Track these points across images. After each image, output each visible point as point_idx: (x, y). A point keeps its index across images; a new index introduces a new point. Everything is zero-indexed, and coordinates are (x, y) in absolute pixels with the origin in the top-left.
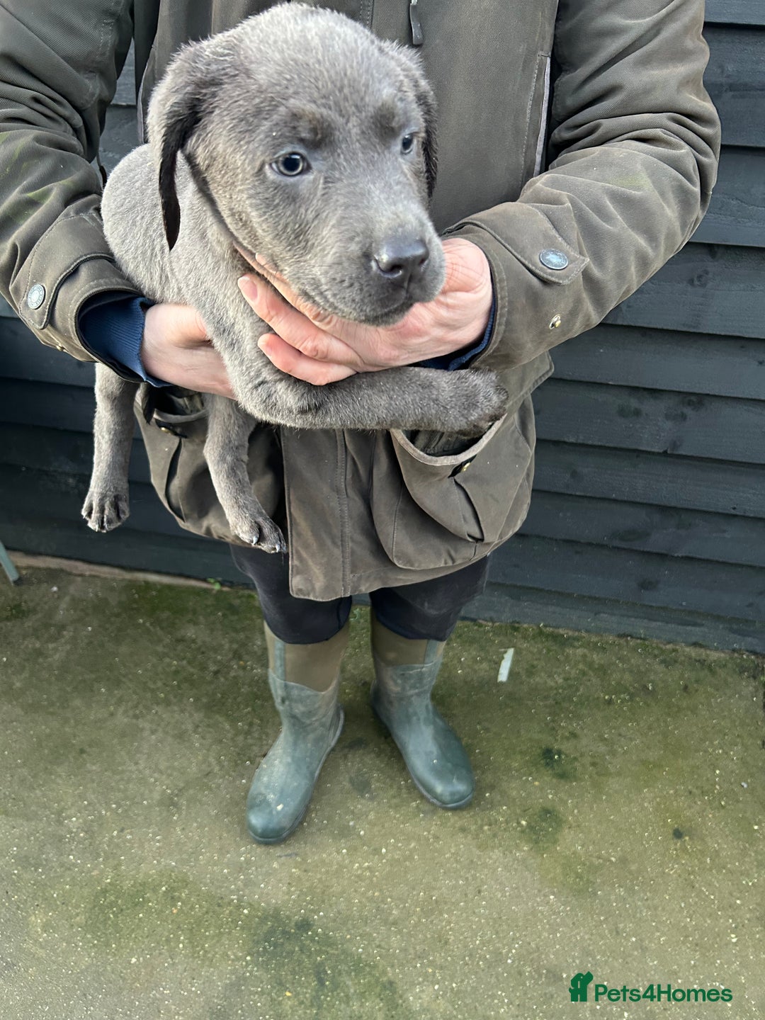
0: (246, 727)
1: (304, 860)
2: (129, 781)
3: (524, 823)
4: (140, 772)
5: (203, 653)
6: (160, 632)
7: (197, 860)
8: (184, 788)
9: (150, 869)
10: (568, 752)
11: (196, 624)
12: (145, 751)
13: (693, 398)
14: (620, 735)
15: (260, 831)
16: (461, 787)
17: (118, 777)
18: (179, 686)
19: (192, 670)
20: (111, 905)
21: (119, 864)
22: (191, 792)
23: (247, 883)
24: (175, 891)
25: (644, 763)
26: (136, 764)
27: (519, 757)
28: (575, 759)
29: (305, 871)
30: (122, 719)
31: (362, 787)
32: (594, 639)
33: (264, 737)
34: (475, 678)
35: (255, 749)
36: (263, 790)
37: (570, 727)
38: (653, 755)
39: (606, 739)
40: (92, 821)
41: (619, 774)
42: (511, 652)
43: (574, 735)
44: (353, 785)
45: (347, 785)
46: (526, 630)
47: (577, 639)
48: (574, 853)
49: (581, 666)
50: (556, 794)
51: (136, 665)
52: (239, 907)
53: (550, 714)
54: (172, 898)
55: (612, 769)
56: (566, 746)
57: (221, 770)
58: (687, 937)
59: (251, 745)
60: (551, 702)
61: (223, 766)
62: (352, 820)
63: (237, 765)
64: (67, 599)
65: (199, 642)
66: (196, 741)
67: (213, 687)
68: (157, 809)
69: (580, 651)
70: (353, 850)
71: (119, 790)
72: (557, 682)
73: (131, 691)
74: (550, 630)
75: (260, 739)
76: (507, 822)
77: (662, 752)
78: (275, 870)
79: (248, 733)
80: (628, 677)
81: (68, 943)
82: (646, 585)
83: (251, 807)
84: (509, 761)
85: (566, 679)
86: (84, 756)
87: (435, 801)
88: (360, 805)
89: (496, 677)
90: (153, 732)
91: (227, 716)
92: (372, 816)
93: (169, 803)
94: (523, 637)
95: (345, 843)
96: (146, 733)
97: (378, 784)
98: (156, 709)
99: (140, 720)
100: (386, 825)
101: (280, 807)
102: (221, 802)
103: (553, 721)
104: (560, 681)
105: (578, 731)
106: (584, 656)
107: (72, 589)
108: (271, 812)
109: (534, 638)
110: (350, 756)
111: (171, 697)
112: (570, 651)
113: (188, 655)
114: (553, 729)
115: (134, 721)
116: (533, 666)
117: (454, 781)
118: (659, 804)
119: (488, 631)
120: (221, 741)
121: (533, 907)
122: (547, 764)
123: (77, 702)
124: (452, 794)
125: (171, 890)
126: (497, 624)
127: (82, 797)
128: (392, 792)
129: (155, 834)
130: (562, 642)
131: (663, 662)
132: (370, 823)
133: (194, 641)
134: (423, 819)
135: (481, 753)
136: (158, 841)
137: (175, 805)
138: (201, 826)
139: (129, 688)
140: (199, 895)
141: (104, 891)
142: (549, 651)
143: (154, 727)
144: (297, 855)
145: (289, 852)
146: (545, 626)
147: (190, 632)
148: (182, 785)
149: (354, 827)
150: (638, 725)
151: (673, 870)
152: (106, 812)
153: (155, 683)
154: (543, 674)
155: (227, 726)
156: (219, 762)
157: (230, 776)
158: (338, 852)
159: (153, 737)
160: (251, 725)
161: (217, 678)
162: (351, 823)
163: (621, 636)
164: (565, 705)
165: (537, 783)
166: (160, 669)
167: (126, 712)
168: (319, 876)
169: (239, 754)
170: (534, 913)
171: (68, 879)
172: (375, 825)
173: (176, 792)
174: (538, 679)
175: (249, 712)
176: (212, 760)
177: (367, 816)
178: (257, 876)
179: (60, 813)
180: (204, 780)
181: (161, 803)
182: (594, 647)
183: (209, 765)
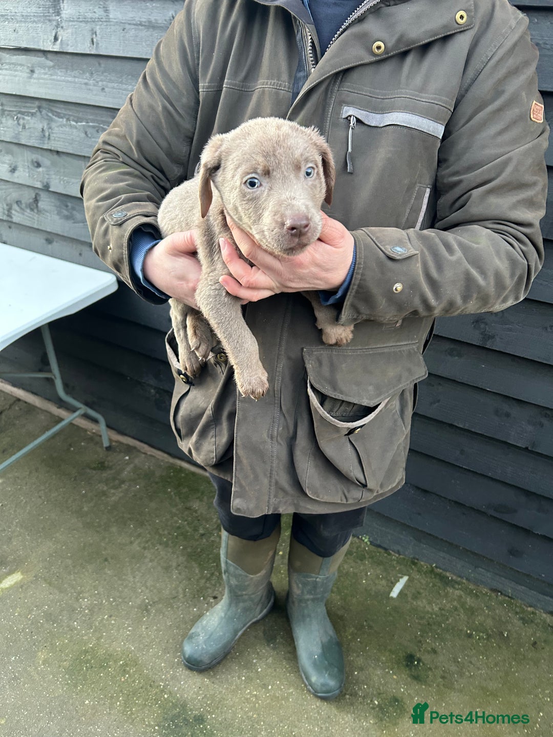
0: (209, 575)
2: (126, 586)
3: (376, 702)
4: (134, 583)
5: (199, 520)
6: (178, 500)
7: (148, 651)
8: (157, 602)
9: (118, 647)
10: (426, 662)
11: (201, 501)
12: (142, 571)
14: (471, 662)
16: (330, 682)
17: (120, 582)
18: (177, 537)
19: (188, 528)
20: (88, 661)
21: (101, 637)
22: (160, 606)
23: (173, 677)
24: (127, 666)
25: (484, 689)
26: (134, 577)
27: (387, 654)
28: (430, 669)
30: (136, 547)
31: (270, 638)
32: (471, 586)
33: (218, 585)
34: (374, 589)
35: (210, 591)
37: (433, 644)
38: (492, 685)
39: (458, 662)
40: (95, 604)
41: (461, 691)
42: (406, 578)
43: (434, 651)
44: (264, 635)
46: (422, 566)
47: (459, 583)
49: (455, 603)
50: (406, 690)
51: (157, 516)
52: (162, 691)
53: (421, 631)
54: (124, 670)
55: (456, 686)
56: (426, 658)
57: (183, 597)
59: (208, 588)
60: (424, 622)
61: (186, 596)
62: (256, 658)
63: (194, 597)
64: (132, 466)
65: (199, 512)
66: (175, 574)
67: (198, 543)
68: (136, 610)
69: (457, 592)
70: (249, 679)
71: (118, 591)
72: (433, 609)
73: (147, 532)
74: (439, 571)
75: (215, 585)
77: (500, 685)
79: (208, 579)
80: (490, 622)
81: (54, 676)
82: (514, 552)
84: (379, 654)
85: (441, 609)
86: (106, 563)
87: (310, 688)
88: (265, 650)
89: (389, 593)
90: (151, 561)
91: (200, 564)
92: (270, 660)
93: (145, 608)
94: (419, 571)
95: (246, 673)
96: (147, 560)
98: (158, 546)
99: (146, 551)
100: (278, 670)
102: (176, 619)
103: (421, 636)
104: (436, 609)
105: (439, 650)
106: (461, 597)
107: (136, 461)
109: (425, 573)
111: (170, 542)
112: (450, 590)
113: (189, 519)
114: (420, 642)
115: (143, 550)
116: (419, 593)
119: (394, 560)
120: (190, 579)
122: (407, 666)
123: (114, 529)
124: (323, 685)
125: (126, 665)
126: (401, 556)
127: (95, 588)
128: (290, 649)
129: (129, 626)
130: (446, 582)
131: (522, 619)
132: (266, 665)
133: (196, 511)
136: (129, 631)
137: (147, 610)
138: (158, 630)
139: (147, 529)
140: (140, 674)
141: (86, 652)
142: (434, 585)
143: (153, 558)
146: (436, 567)
147: (196, 505)
148: (156, 599)
149: (255, 663)
150: (487, 659)
152: (106, 601)
153: (164, 530)
154: (424, 601)
155: (197, 571)
156: (184, 591)
157: (187, 603)
158: (239, 678)
159: (150, 564)
160: (212, 574)
161: (202, 539)
162: (254, 661)
163: (495, 590)
164: (435, 627)
165: (395, 677)
166: (169, 523)
167: (140, 543)
168: (221, 689)
169: (198, 591)
171: (69, 636)
172: (270, 667)
173: (151, 603)
174: (419, 603)
175: (213, 566)
176: (180, 590)
177: (267, 660)
178: (180, 675)
179: (79, 593)
180: (172, 601)
181: (139, 607)
182: (470, 593)
183: (177, 593)
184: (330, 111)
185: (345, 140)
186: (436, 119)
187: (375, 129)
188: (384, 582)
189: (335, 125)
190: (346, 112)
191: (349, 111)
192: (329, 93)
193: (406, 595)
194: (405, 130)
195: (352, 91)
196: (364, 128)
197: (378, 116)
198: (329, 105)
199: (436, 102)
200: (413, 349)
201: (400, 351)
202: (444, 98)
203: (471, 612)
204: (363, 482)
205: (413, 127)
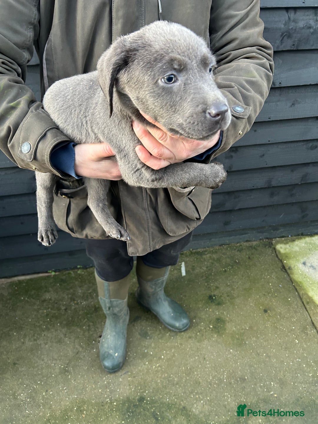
0: (87, 328)
1: (132, 373)
2: (42, 369)
3: (211, 327)
4: (46, 363)
5: (56, 303)
6: (33, 300)
7: (85, 391)
8: (69, 363)
9: (66, 403)
10: (217, 294)
11: (49, 292)
12: (45, 353)
13: (234, 149)
14: (233, 282)
15: (111, 367)
16: (185, 321)
17: (36, 369)
18: (50, 320)
19: (54, 312)
21: (51, 406)
22: (73, 363)
23: (111, 392)
24: (81, 408)
25: (245, 289)
26: (43, 360)
27: (200, 302)
28: (221, 296)
29: (134, 377)
30: (29, 343)
31: (145, 335)
32: (211, 249)
33: (97, 329)
34: (174, 278)
35: (95, 335)
36: (106, 350)
37: (215, 285)
38: (247, 285)
39: (229, 285)
40: (31, 392)
41: (238, 297)
42: (183, 263)
43: (217, 288)
44: (141, 336)
45: (139, 337)
46: (186, 253)
47: (206, 251)
48: (233, 331)
49: (210, 261)
50: (219, 312)
51: (27, 318)
52: (111, 403)
53: (206, 282)
54: (81, 411)
55: (235, 296)
56: (216, 293)
57: (83, 349)
58: (282, 347)
59: (92, 334)
60: (204, 278)
61: (83, 347)
62: (146, 349)
63: (89, 344)
65: (53, 299)
66: (67, 341)
67: (66, 316)
68: (60, 376)
69: (208, 256)
70: (150, 361)
71: (39, 374)
72: (204, 270)
73: (29, 330)
75: (95, 330)
76: (205, 328)
77: (250, 283)
78: (121, 382)
79: (89, 330)
80: (228, 260)
82: (226, 223)
83: (104, 359)
84: (197, 305)
85: (207, 267)
86: (17, 365)
87: (176, 330)
88: (147, 343)
89: (181, 275)
90: (46, 344)
91: (78, 326)
92: (153, 345)
93: (65, 371)
94: (186, 257)
95: (146, 360)
96: (43, 346)
97: (151, 332)
98: (43, 333)
99: (38, 341)
100: (160, 346)
101: (116, 354)
102: (88, 363)
103: (208, 285)
104: (205, 269)
105: (219, 286)
106: (210, 257)
108: (113, 358)
109: (190, 255)
110: (135, 324)
111: (49, 326)
112: (204, 256)
113: (50, 306)
114: (209, 287)
115: (35, 342)
116: (193, 266)
117: (182, 319)
118: (255, 303)
120: (78, 337)
121: (226, 356)
122: (212, 302)
123: (4, 343)
124: (183, 325)
125: (79, 408)
127: (22, 384)
128: (158, 333)
129: (63, 387)
130: (200, 254)
131: (238, 250)
132: (153, 348)
133: (50, 299)
134: (173, 339)
135: (186, 306)
136: (65, 389)
137: (67, 371)
138: (82, 376)
139: (27, 329)
140: (92, 405)
141: (48, 420)
142: (197, 259)
143: (46, 342)
144: (128, 372)
145: (124, 372)
146: (193, 250)
147: (47, 296)
148: (67, 362)
149: (147, 352)
150: (238, 276)
151: (268, 324)
152: (36, 386)
153: (39, 323)
154: (198, 268)
155: (79, 330)
156: (81, 346)
157: (87, 350)
158: (145, 364)
159: (47, 346)
160: (89, 326)
161: (67, 312)
162: (146, 351)
163: (221, 245)
164: (210, 277)
165: (211, 310)
166: (39, 316)
167: (30, 339)
168: (140, 377)
169: (88, 340)
170: (227, 359)
172: (155, 348)
173: (66, 366)
174: (197, 271)
175: (86, 321)
176: (77, 346)
177: (151, 346)
178: (114, 387)
179: (14, 394)
180: (77, 356)
181: (60, 373)
182: (213, 253)
183: (77, 349)
188: (175, 272)
193: (189, 271)
203: (219, 260)
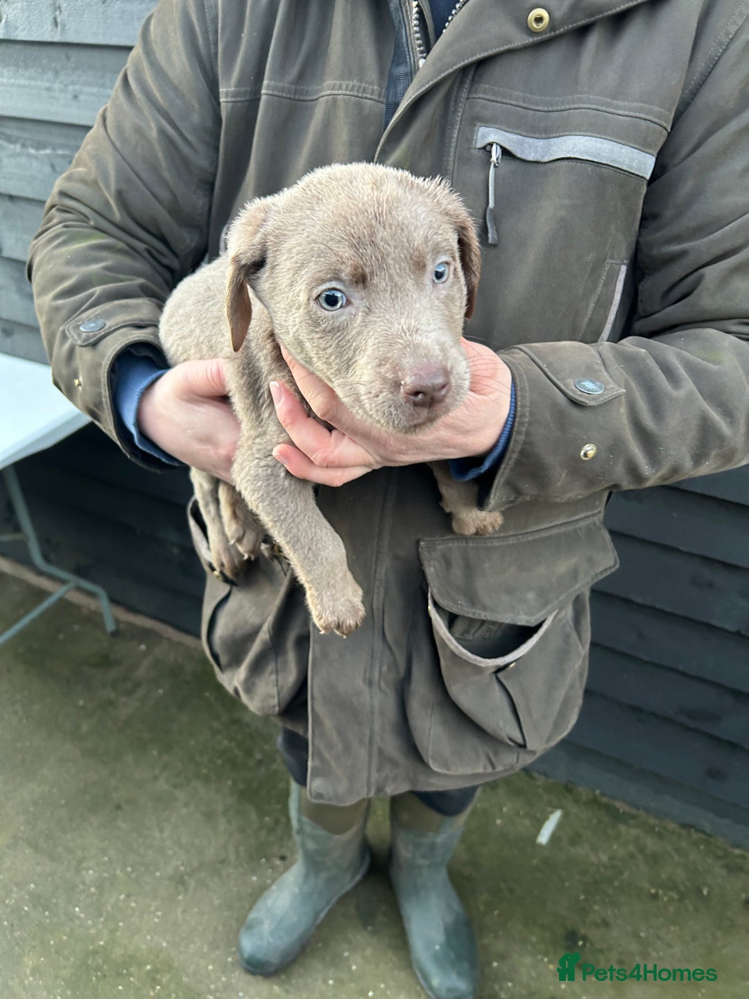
0: (272, 824)
1: (288, 978)
2: (150, 847)
4: (162, 841)
5: (253, 738)
7: (187, 947)
8: (197, 868)
9: (142, 943)
10: (595, 941)
12: (173, 822)
14: (658, 937)
16: (460, 984)
17: (140, 841)
18: (222, 766)
19: (237, 752)
21: (116, 929)
22: (203, 874)
23: (227, 986)
24: (157, 973)
26: (161, 831)
27: (538, 931)
28: (600, 950)
29: (286, 991)
30: (162, 785)
31: (367, 917)
32: (652, 821)
33: (285, 838)
34: (513, 832)
35: (275, 848)
37: (603, 912)
39: (640, 937)
40: (106, 878)
42: (558, 814)
43: (605, 924)
46: (580, 794)
47: (633, 817)
50: (569, 985)
53: (584, 893)
54: (153, 979)
56: (594, 934)
57: (236, 859)
59: (271, 843)
60: (588, 878)
61: (239, 856)
62: (348, 950)
63: (252, 859)
64: (151, 659)
66: (222, 823)
67: (253, 774)
68: (167, 883)
69: (634, 832)
70: (340, 983)
71: (138, 854)
72: (599, 859)
73: (178, 759)
74: (604, 800)
75: (281, 839)
79: (271, 830)
80: (680, 874)
82: (714, 774)
84: (526, 932)
85: (611, 858)
86: (119, 811)
87: (430, 993)
88: (360, 937)
89: (535, 838)
90: (186, 805)
91: (258, 808)
92: (368, 951)
93: (179, 881)
94: (575, 801)
95: (334, 973)
96: (179, 804)
97: (383, 918)
98: (197, 784)
99: (178, 790)
100: (380, 966)
102: (226, 894)
103: (586, 900)
104: (604, 858)
105: (612, 921)
106: (638, 838)
107: (157, 652)
109: (586, 804)
111: (212, 775)
112: (622, 828)
113: (239, 737)
114: (585, 910)
115: (172, 789)
116: (579, 835)
117: (454, 975)
119: (539, 786)
120: (244, 830)
122: (568, 948)
123: (129, 759)
124: (449, 990)
125: (155, 970)
126: (551, 780)
127: (104, 851)
129: (157, 909)
130: (616, 816)
131: (726, 866)
132: (363, 958)
133: (248, 725)
135: (499, 915)
136: (158, 917)
137: (184, 884)
138: (201, 913)
139: (178, 756)
140: (178, 984)
141: (95, 952)
142: (599, 822)
143: (188, 800)
146: (603, 794)
148: (196, 865)
149: (347, 957)
150: (681, 930)
152: (121, 873)
153: (202, 757)
154: (587, 846)
155: (254, 816)
156: (237, 852)
157: (242, 868)
158: (325, 981)
159: (185, 809)
160: (277, 822)
161: (259, 767)
162: (346, 954)
163: (685, 826)
164: (604, 887)
165: (551, 967)
167: (168, 778)
169: (257, 849)
171: (68, 930)
172: (369, 962)
173: (188, 870)
174: (580, 850)
175: (277, 810)
176: (231, 848)
177: (364, 950)
178: (238, 982)
179: (80, 861)
180: (219, 867)
181: (171, 878)
182: (650, 830)
183: (227, 853)
184: (455, 136)
185: (481, 187)
186: (643, 145)
187: (532, 168)
188: (527, 822)
189: (464, 160)
190: (484, 136)
191: (489, 135)
192: (452, 103)
193: (561, 839)
194: (590, 168)
195: (491, 98)
196: (514, 165)
197: (540, 143)
198: (453, 125)
199: (642, 115)
200: (594, 524)
201: (575, 531)
202: (657, 109)
203: (655, 860)
204: (520, 741)
205: (604, 162)
